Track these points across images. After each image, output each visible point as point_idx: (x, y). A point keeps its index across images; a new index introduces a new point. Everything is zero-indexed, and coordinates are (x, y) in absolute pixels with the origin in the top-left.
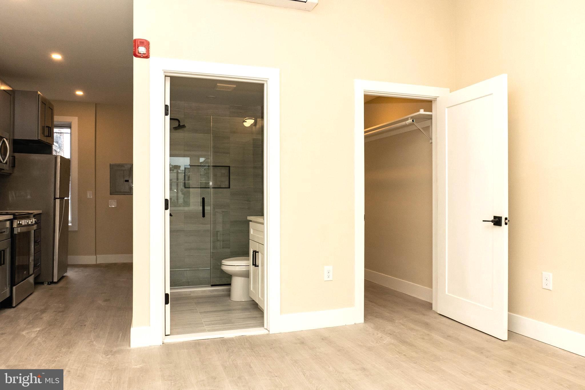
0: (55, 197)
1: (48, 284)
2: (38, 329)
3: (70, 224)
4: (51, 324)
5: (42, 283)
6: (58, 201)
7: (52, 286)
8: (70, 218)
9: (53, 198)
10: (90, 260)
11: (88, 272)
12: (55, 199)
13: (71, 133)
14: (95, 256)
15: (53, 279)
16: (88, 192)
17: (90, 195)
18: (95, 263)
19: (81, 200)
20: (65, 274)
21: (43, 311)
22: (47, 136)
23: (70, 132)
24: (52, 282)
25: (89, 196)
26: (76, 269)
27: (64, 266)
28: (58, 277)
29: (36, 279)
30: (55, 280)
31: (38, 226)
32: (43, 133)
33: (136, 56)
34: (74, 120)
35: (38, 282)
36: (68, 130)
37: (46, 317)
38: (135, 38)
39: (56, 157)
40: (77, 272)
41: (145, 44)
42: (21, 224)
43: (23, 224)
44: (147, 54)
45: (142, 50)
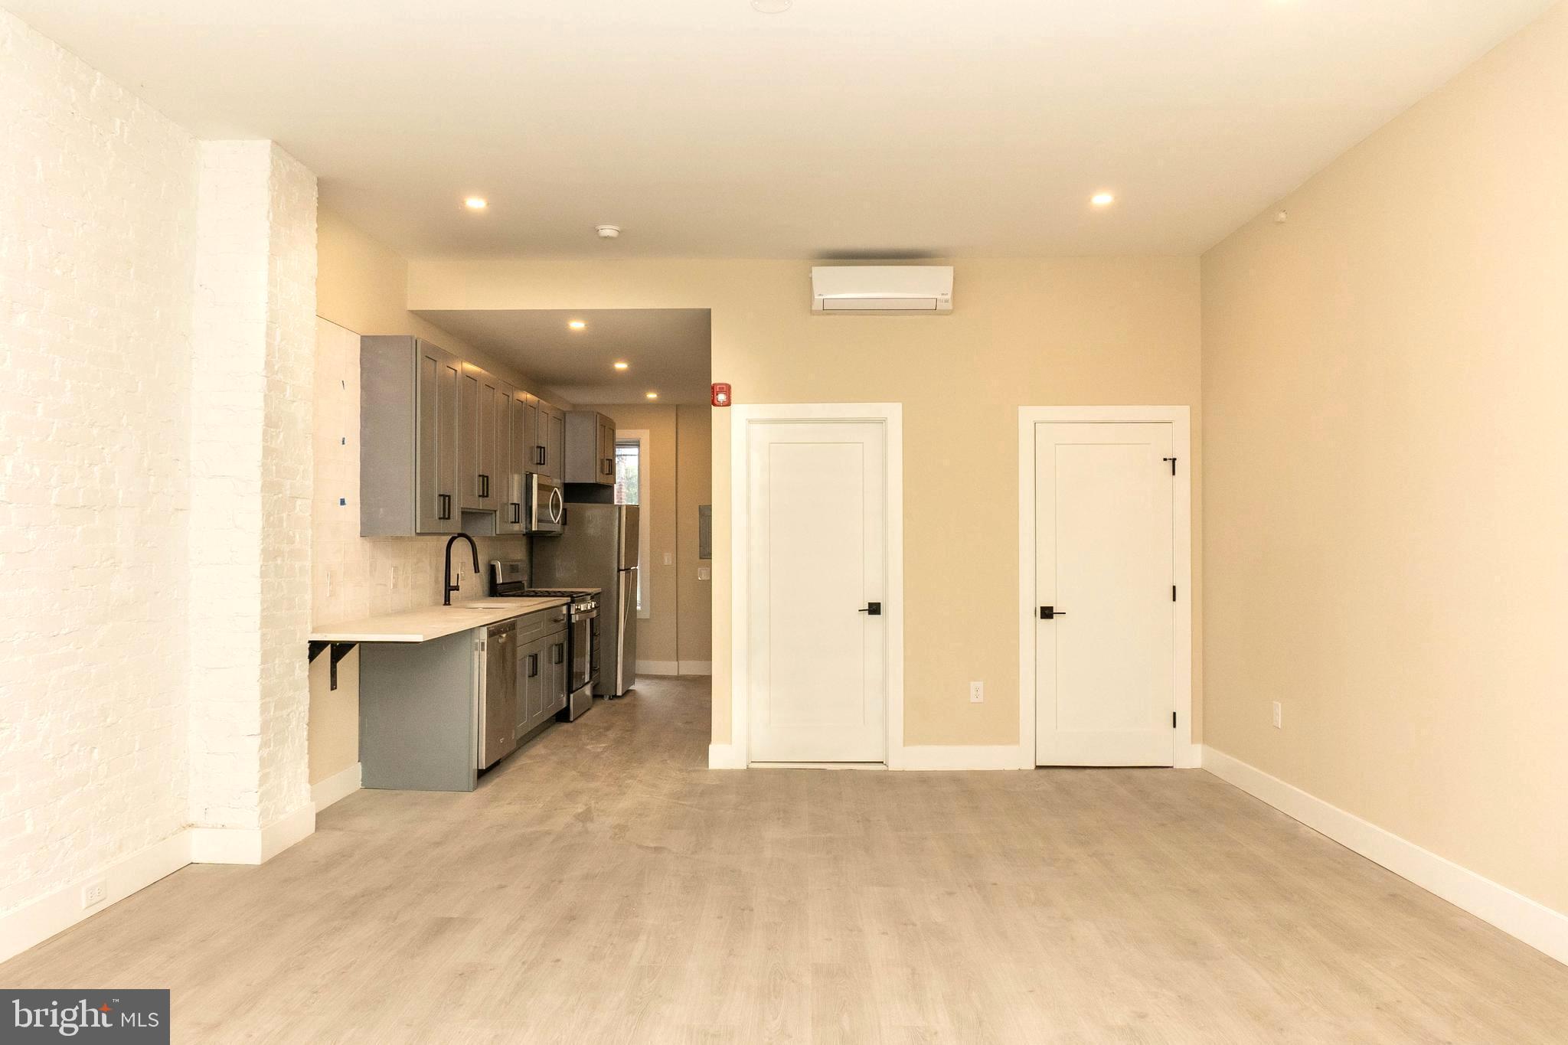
0: (618, 568)
1: (610, 699)
2: (604, 745)
3: (638, 608)
4: (619, 742)
5: (602, 697)
6: (622, 574)
7: (616, 701)
8: (638, 599)
9: (616, 569)
10: (669, 668)
11: (664, 686)
12: (619, 570)
13: (639, 455)
14: (676, 663)
15: (616, 692)
16: (666, 554)
17: (668, 559)
18: (676, 674)
19: (656, 568)
20: (630, 688)
21: (607, 729)
22: (607, 474)
23: (637, 454)
24: (615, 697)
25: (666, 561)
26: (648, 682)
27: (630, 676)
28: (622, 689)
29: (594, 688)
30: (619, 693)
31: (597, 613)
32: (602, 471)
33: (715, 405)
34: (644, 436)
35: (597, 696)
36: (635, 451)
37: (612, 735)
38: (713, 381)
39: (620, 507)
40: (648, 685)
41: (727, 389)
42: (580, 609)
43: (582, 609)
44: (728, 404)
45: (721, 397)
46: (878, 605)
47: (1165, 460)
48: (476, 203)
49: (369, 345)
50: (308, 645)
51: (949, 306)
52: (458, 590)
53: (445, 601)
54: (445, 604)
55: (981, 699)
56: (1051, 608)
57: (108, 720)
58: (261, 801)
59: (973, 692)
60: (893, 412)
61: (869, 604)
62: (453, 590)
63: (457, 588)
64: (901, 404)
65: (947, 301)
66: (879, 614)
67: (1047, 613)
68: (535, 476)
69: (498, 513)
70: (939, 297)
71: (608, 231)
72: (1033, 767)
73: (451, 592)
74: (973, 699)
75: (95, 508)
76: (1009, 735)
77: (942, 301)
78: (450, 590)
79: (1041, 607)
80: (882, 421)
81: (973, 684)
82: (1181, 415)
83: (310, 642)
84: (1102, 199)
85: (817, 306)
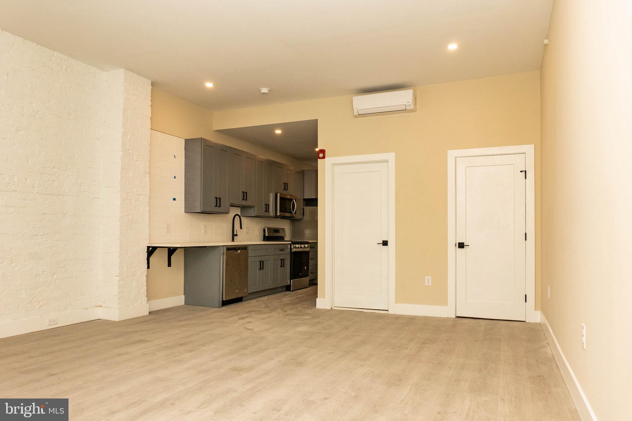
33: (319, 159)
38: (318, 149)
41: (323, 151)
42: (296, 247)
43: (297, 247)
44: (324, 157)
45: (321, 155)
46: (387, 241)
47: (521, 171)
48: (209, 85)
49: (188, 142)
50: (147, 248)
51: (412, 107)
52: (237, 236)
53: (232, 240)
54: (232, 241)
55: (430, 284)
56: (463, 243)
57: (61, 265)
58: (119, 299)
59: (426, 281)
60: (391, 156)
61: (383, 241)
62: (235, 236)
63: (236, 235)
64: (394, 153)
65: (410, 105)
66: (387, 245)
67: (461, 245)
68: (278, 194)
69: (256, 207)
70: (406, 104)
71: (265, 90)
72: (454, 317)
73: (235, 237)
74: (427, 284)
75: (55, 195)
76: (444, 302)
77: (407, 105)
78: (234, 236)
79: (459, 243)
80: (387, 161)
81: (427, 278)
82: (529, 149)
83: (147, 247)
84: (453, 47)
85: (356, 113)
